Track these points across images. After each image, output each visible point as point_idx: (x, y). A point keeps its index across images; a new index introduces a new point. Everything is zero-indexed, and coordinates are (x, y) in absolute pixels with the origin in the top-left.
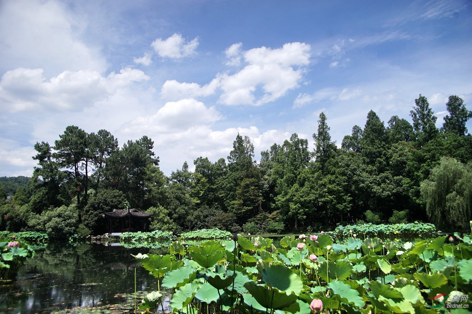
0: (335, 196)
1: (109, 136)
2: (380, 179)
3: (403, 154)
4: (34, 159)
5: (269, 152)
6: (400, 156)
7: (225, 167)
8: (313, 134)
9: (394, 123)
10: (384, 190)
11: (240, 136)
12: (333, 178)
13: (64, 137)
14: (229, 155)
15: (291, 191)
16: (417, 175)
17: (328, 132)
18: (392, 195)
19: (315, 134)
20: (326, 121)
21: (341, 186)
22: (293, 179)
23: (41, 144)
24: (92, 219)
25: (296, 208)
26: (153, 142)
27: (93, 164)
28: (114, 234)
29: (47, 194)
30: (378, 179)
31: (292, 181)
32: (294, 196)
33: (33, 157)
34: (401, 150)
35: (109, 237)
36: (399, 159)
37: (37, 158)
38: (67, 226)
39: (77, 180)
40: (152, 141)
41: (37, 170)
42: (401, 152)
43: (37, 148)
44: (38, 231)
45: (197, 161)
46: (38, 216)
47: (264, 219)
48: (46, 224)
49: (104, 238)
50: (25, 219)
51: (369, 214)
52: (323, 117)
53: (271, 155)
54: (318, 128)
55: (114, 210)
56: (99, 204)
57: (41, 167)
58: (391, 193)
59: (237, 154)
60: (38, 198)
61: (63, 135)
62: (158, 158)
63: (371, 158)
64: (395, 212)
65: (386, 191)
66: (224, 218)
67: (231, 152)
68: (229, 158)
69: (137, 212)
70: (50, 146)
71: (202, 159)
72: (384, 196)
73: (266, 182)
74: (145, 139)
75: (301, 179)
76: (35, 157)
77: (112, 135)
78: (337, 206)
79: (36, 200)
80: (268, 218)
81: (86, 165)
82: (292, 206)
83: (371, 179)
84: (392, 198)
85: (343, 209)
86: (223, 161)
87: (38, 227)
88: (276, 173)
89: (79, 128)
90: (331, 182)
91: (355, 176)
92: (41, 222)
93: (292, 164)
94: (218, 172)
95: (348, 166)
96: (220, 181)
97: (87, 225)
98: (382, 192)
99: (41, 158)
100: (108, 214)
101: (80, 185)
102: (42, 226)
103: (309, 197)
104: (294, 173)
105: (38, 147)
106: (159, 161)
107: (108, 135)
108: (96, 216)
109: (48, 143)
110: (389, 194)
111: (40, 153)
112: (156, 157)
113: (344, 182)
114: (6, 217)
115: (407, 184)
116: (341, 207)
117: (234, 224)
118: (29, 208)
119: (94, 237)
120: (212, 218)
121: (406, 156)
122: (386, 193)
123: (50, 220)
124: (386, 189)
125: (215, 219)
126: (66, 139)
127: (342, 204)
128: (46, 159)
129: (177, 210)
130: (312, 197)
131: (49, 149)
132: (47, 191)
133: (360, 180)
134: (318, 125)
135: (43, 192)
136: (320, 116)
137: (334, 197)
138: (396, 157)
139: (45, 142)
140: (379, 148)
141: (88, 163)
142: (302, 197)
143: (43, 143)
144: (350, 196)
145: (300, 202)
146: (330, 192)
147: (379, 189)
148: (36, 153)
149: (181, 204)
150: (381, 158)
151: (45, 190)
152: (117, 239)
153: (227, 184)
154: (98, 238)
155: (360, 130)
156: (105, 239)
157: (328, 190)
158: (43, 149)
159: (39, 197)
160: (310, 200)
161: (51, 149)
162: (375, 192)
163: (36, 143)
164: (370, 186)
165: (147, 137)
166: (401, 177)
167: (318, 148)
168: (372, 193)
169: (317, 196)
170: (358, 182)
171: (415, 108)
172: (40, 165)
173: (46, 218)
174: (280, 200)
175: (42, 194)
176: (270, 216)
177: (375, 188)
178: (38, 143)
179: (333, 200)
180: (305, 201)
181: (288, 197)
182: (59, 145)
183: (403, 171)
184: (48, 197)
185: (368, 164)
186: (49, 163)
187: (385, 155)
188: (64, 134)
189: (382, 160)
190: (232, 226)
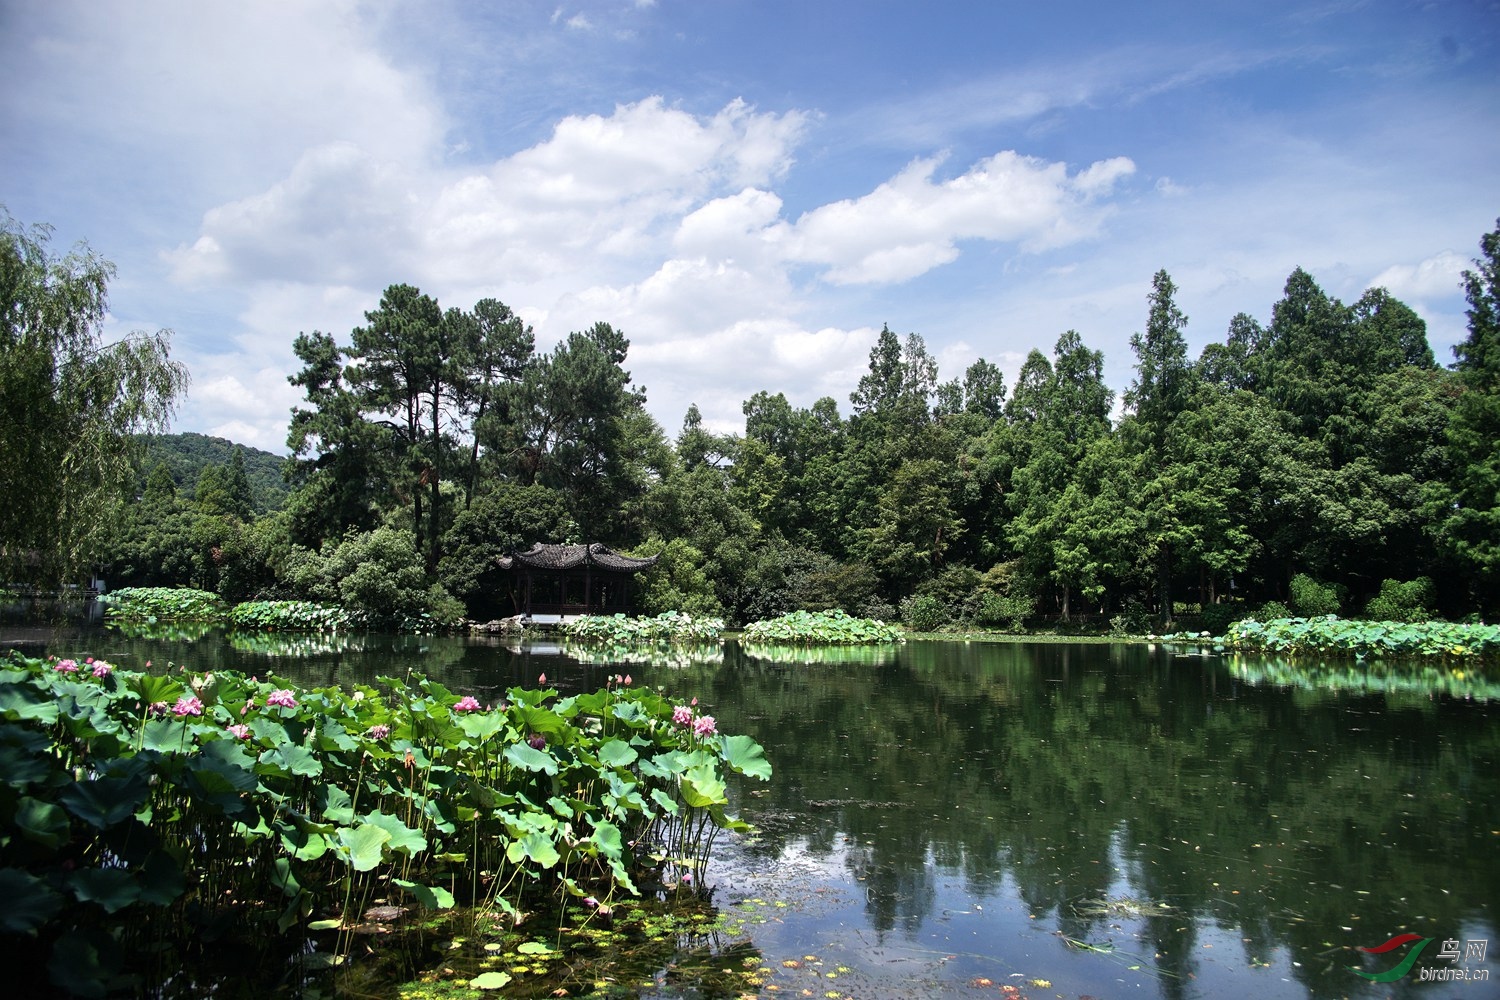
0: (1200, 528)
1: (507, 321)
2: (1347, 479)
3: (1415, 406)
4: (293, 384)
5: (961, 385)
6: (1406, 412)
7: (837, 425)
8: (1133, 334)
9: (1373, 311)
10: (1360, 516)
11: (890, 331)
12: (1191, 469)
13: (383, 319)
14: (855, 390)
15: (1058, 506)
16: (1475, 473)
17: (1179, 330)
18: (1383, 532)
19: (1137, 336)
20: (1173, 297)
21: (1221, 498)
22: (1064, 470)
23: (311, 337)
24: (466, 571)
25: (1074, 557)
26: (628, 341)
27: (453, 402)
28: (537, 619)
29: (333, 489)
30: (1339, 481)
31: (1060, 476)
32: (1069, 520)
33: (290, 379)
34: (1408, 394)
35: (525, 626)
36: (1403, 420)
37: (301, 381)
38: (400, 586)
39: (421, 451)
40: (625, 339)
41: (302, 419)
42: (1410, 400)
43: (301, 351)
44: (315, 598)
45: (752, 404)
46: (312, 554)
47: (968, 588)
48: (340, 579)
49: (511, 631)
50: (274, 564)
51: (1304, 587)
52: (1164, 286)
53: (968, 395)
54: (1149, 316)
55: (538, 547)
56: (485, 523)
57: (313, 408)
58: (1381, 524)
59: (880, 388)
60: (307, 502)
61: (375, 313)
62: (644, 389)
63: (1308, 415)
64: (1389, 582)
65: (1366, 519)
66: (842, 579)
67: (864, 381)
68: (855, 398)
69: (607, 553)
70: (337, 347)
71: (768, 397)
72: (1359, 532)
73: (972, 474)
74: (603, 331)
75: (1088, 470)
76: (296, 377)
77: (515, 316)
78: (1204, 558)
79: (303, 509)
80: (978, 582)
81: (435, 405)
82: (1061, 551)
83: (1316, 481)
84: (1382, 539)
85: (1224, 566)
86: (830, 405)
87: (317, 588)
88: (1002, 447)
89: (422, 294)
90: (1184, 483)
91: (1266, 468)
92: (326, 573)
93: (1059, 424)
94: (815, 439)
95: (1242, 434)
96: (820, 466)
97: (452, 590)
98: (1354, 521)
99: (311, 382)
100: (523, 556)
101: (429, 467)
102: (329, 587)
103: (1115, 528)
104: (1065, 452)
105: (303, 348)
106: (645, 400)
107: (505, 317)
108: (480, 557)
109: (333, 336)
110: (1375, 528)
111: (309, 367)
112: (638, 389)
113: (1231, 486)
114: (218, 553)
115: (1437, 499)
116: (1218, 561)
117: (874, 598)
118: (283, 531)
119: (478, 626)
120: (805, 578)
121: (1426, 412)
122: (1365, 525)
123: (351, 567)
124: (1367, 511)
125: (813, 582)
126: (388, 323)
127: (1222, 553)
128: (327, 385)
129: (718, 550)
130: (1127, 526)
131: (334, 355)
132: (332, 480)
133: (1282, 482)
134: (1150, 309)
135: (322, 483)
136: (1156, 282)
137: (1196, 530)
138: (1391, 416)
139: (324, 335)
140: (1337, 384)
141: (441, 399)
142: (1093, 525)
143: (317, 335)
144: (1244, 531)
145: (1087, 541)
146: (1188, 514)
147: (1342, 511)
148: (300, 366)
149: (729, 533)
150: (1344, 414)
151: (327, 476)
152: (552, 633)
153: (847, 477)
154: (493, 629)
155: (1254, 327)
156: (513, 632)
157: (1177, 508)
158: (318, 354)
159: (310, 499)
160: (1119, 536)
161: (342, 356)
162: (1331, 521)
163: (298, 337)
164: (1313, 500)
165: (609, 327)
166: (1406, 476)
167: (1147, 377)
168: (1321, 521)
169: (1144, 524)
170: (1277, 489)
171: (1482, 264)
172: (313, 401)
173: (337, 562)
174: (1023, 529)
175: (318, 488)
176: (985, 577)
177: (1328, 507)
178: (305, 335)
179: (1193, 539)
180: (1104, 537)
181: (1047, 523)
182: (364, 342)
183: (1415, 459)
184: (337, 498)
185: (1297, 431)
186: (336, 394)
187: (1355, 406)
188: (378, 308)
189: (1347, 422)
190: (868, 603)
